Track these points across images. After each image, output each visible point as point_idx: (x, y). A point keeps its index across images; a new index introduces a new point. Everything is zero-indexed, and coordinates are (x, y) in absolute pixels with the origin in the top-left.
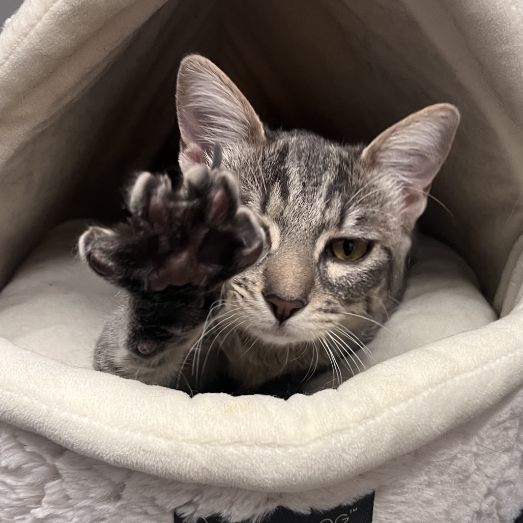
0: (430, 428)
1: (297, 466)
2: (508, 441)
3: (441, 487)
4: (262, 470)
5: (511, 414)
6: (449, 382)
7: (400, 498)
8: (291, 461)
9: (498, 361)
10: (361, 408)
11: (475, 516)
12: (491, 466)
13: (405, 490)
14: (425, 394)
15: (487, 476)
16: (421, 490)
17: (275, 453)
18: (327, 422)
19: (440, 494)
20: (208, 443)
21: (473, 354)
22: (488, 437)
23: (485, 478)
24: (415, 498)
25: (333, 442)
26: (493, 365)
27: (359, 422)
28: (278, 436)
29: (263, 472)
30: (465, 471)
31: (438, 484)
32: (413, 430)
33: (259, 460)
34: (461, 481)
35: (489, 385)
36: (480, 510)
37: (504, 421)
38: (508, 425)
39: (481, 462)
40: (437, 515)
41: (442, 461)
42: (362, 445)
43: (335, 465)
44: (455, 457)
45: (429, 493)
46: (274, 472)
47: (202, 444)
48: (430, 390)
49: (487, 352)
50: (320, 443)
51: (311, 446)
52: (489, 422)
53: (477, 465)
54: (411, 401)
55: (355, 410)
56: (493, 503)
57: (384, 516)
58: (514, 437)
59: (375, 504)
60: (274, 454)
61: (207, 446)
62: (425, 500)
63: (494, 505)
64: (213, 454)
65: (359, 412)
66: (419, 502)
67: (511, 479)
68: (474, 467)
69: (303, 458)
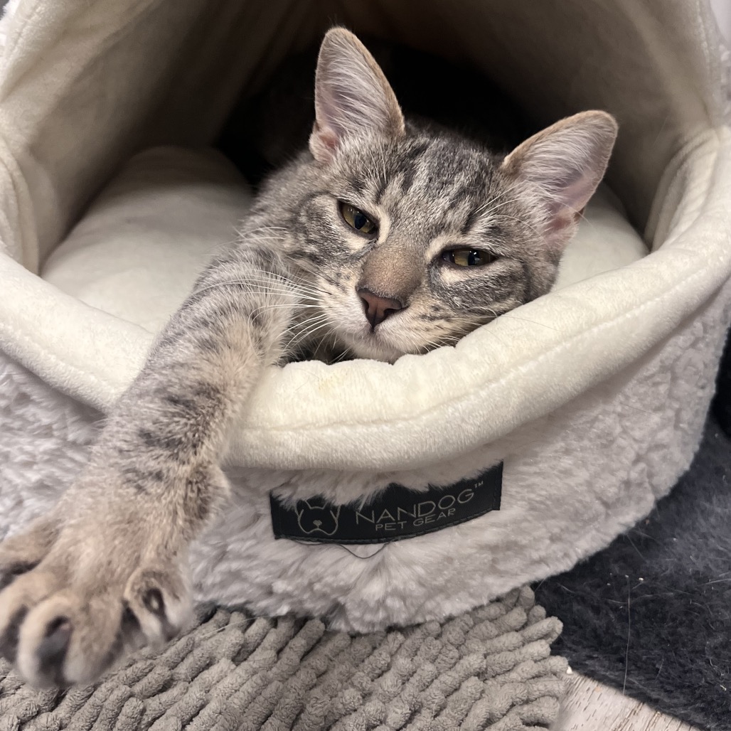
0: (565, 388)
1: (408, 442)
2: (658, 399)
3: (580, 455)
4: (368, 450)
5: (661, 367)
6: (586, 335)
7: (533, 469)
8: (401, 437)
9: (642, 307)
10: (483, 370)
11: (623, 486)
12: (639, 428)
13: (539, 459)
14: (558, 349)
15: (635, 440)
16: (557, 458)
17: (383, 429)
18: (442, 389)
19: (580, 462)
20: (303, 427)
21: (614, 300)
22: (634, 395)
23: (632, 442)
24: (551, 468)
25: (450, 410)
26: (636, 312)
27: (481, 387)
28: (384, 411)
29: (369, 453)
30: (609, 434)
31: (577, 451)
32: (545, 392)
33: (363, 441)
34: (604, 446)
35: (633, 335)
36: (628, 479)
37: (653, 376)
38: (657, 379)
39: (628, 424)
40: (577, 486)
41: (580, 424)
42: (485, 412)
43: (454, 438)
44: (596, 419)
45: (566, 462)
46: (382, 451)
47: (295, 430)
48: (564, 344)
49: (630, 296)
50: (435, 414)
51: (424, 418)
52: (635, 377)
53: (622, 427)
54: (541, 358)
55: (476, 372)
56: (642, 471)
57: (514, 490)
58: (665, 393)
59: (505, 476)
60: (381, 431)
61: (302, 431)
62: (563, 469)
63: (645, 473)
64: (308, 439)
65: (480, 374)
66: (555, 472)
67: (665, 442)
68: (618, 430)
69: (416, 432)
